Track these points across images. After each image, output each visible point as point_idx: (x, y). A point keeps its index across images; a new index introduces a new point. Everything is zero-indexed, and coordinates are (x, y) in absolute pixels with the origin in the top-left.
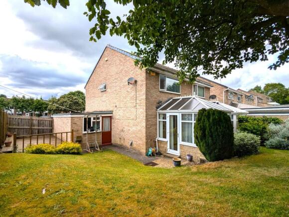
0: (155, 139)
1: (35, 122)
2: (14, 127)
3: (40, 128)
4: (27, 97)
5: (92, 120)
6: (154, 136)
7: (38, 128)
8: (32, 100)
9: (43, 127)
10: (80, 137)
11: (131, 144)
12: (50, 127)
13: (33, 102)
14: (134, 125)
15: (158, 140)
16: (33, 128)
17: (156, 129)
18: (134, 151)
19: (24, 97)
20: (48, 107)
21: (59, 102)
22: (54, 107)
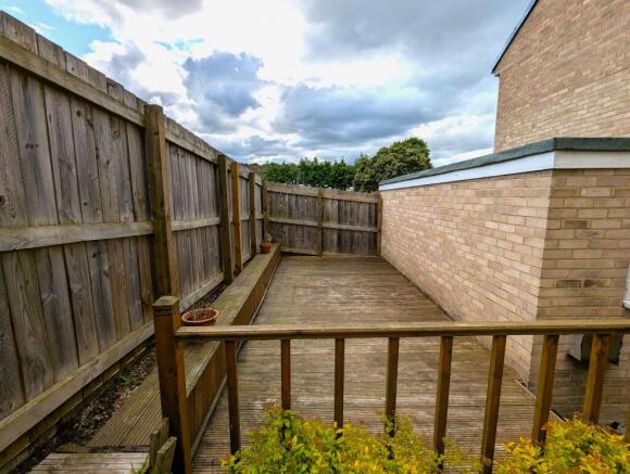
1: (331, 207)
2: (281, 220)
3: (344, 227)
4: (321, 161)
7: (337, 226)
8: (328, 165)
9: (352, 223)
12: (370, 224)
13: (329, 170)
16: (326, 225)
20: (353, 178)
21: (375, 165)
22: (367, 176)
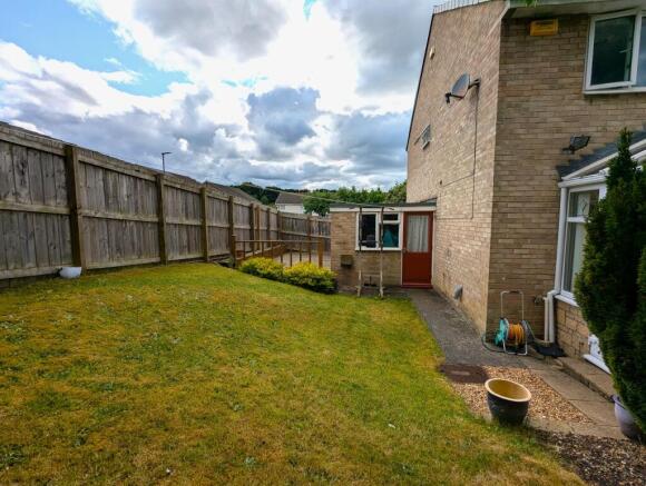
0: (543, 292)
1: (315, 226)
5: (378, 220)
6: (540, 282)
8: (364, 192)
10: (350, 257)
11: (460, 294)
13: (366, 197)
14: (468, 237)
15: (556, 301)
17: (551, 256)
18: (463, 319)
19: (354, 188)
